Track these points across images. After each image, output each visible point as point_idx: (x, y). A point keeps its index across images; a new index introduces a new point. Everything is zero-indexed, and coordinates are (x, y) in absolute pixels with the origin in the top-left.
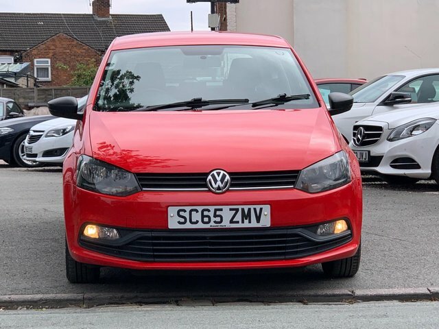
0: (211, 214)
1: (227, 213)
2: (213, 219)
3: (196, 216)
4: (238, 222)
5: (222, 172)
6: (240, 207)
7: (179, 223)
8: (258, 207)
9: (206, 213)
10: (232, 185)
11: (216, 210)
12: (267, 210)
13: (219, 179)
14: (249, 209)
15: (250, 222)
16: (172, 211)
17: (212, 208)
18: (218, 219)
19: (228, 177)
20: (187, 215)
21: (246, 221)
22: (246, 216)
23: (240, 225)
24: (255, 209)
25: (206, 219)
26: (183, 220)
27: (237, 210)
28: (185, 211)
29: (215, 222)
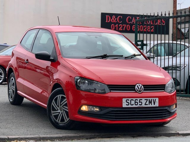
0: (138, 101)
1: (144, 101)
2: (139, 103)
3: (133, 102)
4: (147, 105)
5: (140, 85)
6: (148, 99)
7: (127, 105)
8: (154, 99)
9: (136, 101)
10: (144, 90)
11: (140, 100)
12: (157, 100)
13: (140, 87)
14: (151, 100)
15: (151, 105)
16: (124, 100)
17: (138, 99)
18: (141, 103)
19: (142, 87)
20: (129, 102)
21: (150, 104)
22: (150, 102)
23: (148, 106)
24: (153, 99)
25: (136, 104)
26: (128, 104)
27: (147, 100)
28: (129, 100)
29: (140, 105)
